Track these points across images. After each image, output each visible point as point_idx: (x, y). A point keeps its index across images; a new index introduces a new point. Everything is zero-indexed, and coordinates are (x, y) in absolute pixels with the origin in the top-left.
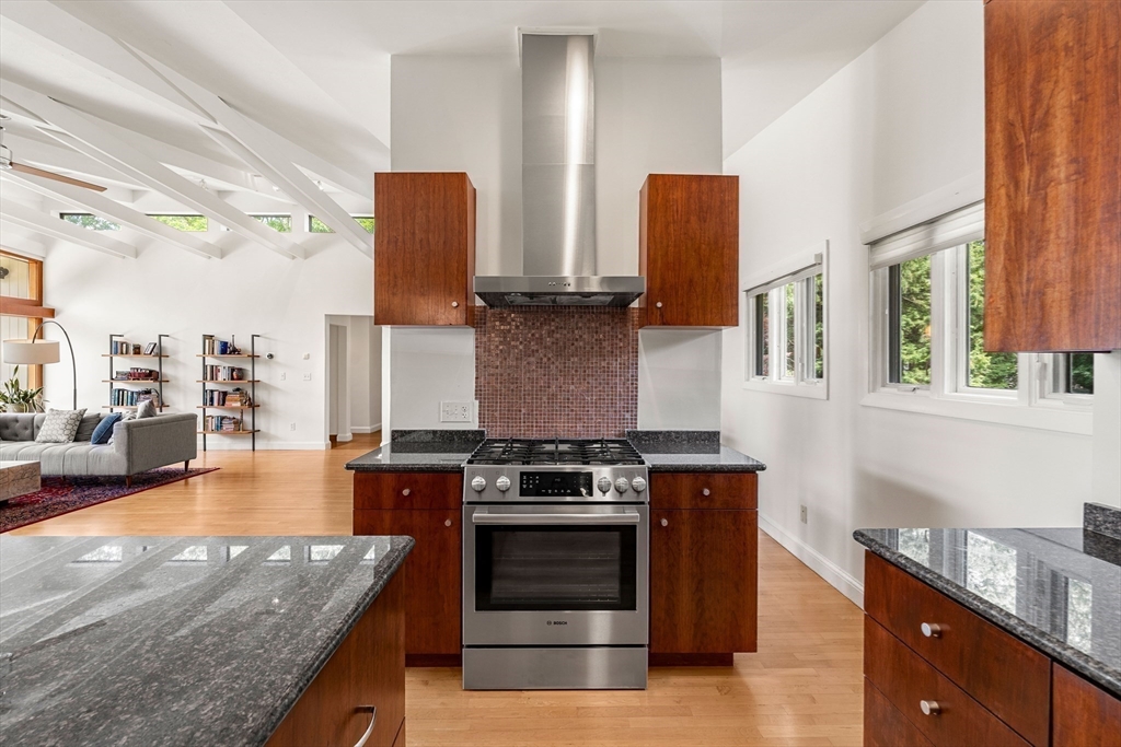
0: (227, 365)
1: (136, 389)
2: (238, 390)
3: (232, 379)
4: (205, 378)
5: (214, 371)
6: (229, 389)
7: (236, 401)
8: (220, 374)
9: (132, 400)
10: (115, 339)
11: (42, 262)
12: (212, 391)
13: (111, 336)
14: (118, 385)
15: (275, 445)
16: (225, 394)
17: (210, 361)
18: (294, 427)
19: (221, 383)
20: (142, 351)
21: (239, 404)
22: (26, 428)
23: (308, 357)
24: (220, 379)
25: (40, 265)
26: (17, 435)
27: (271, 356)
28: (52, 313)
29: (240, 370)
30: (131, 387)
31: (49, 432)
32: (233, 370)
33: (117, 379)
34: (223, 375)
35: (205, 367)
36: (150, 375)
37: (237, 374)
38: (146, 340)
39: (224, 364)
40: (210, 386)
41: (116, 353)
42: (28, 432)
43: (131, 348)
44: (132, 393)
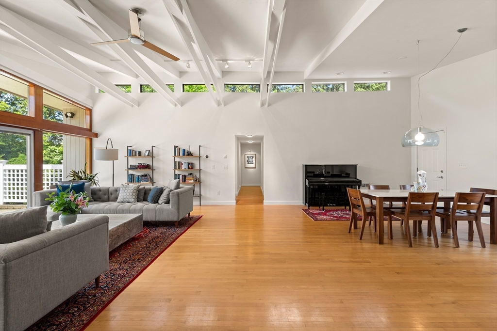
0: (186, 162)
1: (140, 174)
2: (191, 174)
3: (189, 168)
4: (175, 168)
5: (180, 164)
6: (186, 174)
7: (191, 180)
8: (183, 166)
9: (138, 179)
10: (129, 148)
11: (91, 109)
12: (179, 175)
13: (128, 147)
14: (131, 172)
15: (210, 202)
16: (185, 176)
17: (177, 160)
18: (219, 193)
19: (183, 171)
20: (142, 154)
21: (192, 181)
22: (105, 195)
23: (226, 157)
24: (183, 168)
25: (90, 110)
26: (100, 198)
27: (207, 157)
28: (96, 135)
29: (192, 163)
30: (137, 173)
31: (125, 197)
32: (189, 164)
33: (130, 169)
34: (184, 167)
35: (175, 162)
36: (147, 167)
37: (191, 166)
38: (145, 148)
39: (185, 161)
40: (177, 172)
41: (130, 155)
42: (106, 197)
43: (137, 153)
44: (138, 176)
